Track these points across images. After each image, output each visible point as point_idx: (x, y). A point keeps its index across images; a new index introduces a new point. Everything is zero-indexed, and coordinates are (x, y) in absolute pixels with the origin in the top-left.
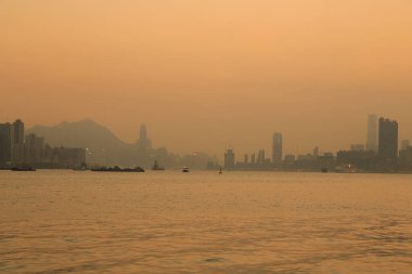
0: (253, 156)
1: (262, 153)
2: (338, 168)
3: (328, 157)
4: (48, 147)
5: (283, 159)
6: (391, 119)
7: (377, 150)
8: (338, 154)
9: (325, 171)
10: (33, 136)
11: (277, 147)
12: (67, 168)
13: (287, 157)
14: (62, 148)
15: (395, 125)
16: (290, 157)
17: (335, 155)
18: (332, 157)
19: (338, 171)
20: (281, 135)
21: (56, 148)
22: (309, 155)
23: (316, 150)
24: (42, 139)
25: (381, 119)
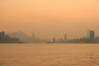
0: (60, 40)
1: (62, 39)
2: (80, 42)
3: (78, 40)
4: (10, 38)
5: (67, 40)
6: (93, 31)
7: (89, 38)
8: (80, 39)
9: (77, 43)
10: (7, 35)
11: (66, 38)
12: (15, 43)
13: (68, 40)
14: (14, 38)
15: (94, 32)
16: (69, 40)
17: (79, 39)
18: (79, 40)
19: (80, 43)
20: (66, 34)
22: (73, 39)
23: (75, 38)
24: (9, 36)
25: (90, 31)
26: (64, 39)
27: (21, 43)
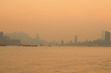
0: (69, 42)
1: (72, 41)
2: (93, 45)
3: (90, 42)
4: (10, 39)
5: (78, 43)
7: (104, 40)
9: (89, 46)
10: (6, 36)
11: (76, 39)
14: (14, 40)
15: (110, 33)
16: (79, 42)
17: (92, 42)
20: (77, 36)
21: (13, 40)
22: (85, 41)
23: (87, 40)
24: (9, 37)
25: (106, 31)
26: (73, 42)
27: (21, 45)
